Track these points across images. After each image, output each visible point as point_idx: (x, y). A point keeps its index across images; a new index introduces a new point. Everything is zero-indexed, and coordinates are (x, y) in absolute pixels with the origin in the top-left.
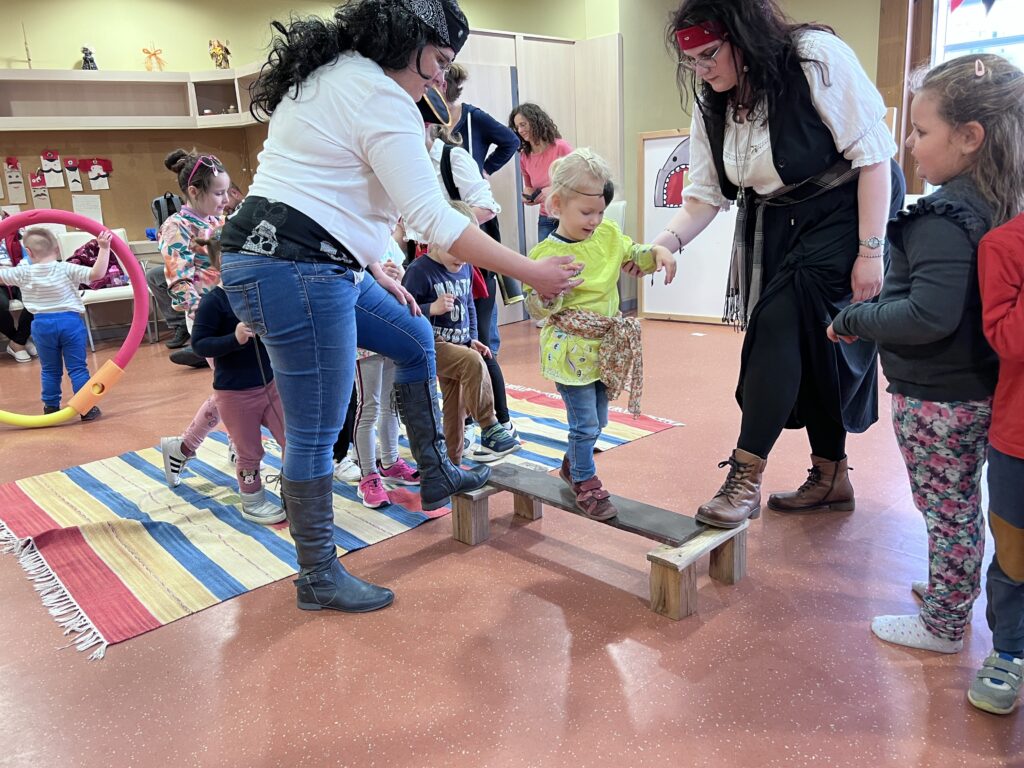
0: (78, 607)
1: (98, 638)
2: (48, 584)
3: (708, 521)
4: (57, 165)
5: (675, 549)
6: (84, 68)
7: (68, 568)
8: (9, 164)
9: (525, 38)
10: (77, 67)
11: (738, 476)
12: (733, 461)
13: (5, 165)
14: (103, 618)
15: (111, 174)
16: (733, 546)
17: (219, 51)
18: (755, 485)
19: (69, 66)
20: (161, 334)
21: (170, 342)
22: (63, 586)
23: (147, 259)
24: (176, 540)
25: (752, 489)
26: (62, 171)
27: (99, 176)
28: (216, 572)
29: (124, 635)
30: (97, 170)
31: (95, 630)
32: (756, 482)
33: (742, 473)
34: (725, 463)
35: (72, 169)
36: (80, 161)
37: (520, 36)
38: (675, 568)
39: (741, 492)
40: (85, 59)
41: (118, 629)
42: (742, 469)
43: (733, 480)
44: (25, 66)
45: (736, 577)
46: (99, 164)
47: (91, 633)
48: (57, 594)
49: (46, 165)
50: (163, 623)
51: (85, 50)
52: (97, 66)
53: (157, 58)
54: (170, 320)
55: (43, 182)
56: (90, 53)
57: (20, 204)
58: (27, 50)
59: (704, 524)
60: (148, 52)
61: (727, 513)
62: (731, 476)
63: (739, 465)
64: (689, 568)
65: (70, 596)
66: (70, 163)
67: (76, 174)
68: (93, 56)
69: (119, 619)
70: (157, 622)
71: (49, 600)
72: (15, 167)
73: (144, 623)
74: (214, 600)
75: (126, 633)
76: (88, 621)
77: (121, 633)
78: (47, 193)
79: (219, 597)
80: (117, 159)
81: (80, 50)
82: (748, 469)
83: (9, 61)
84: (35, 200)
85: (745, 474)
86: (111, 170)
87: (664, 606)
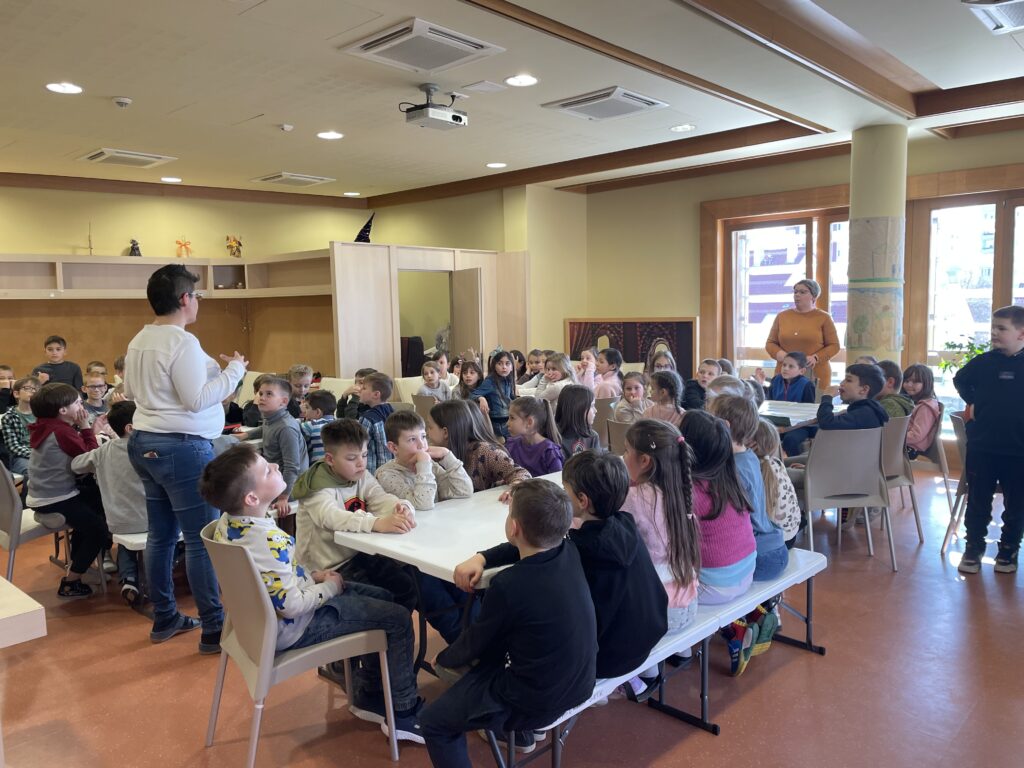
6: (131, 255)
9: (462, 251)
10: (124, 253)
17: (234, 244)
19: (119, 253)
37: (458, 251)
40: (133, 248)
44: (86, 252)
51: (133, 242)
52: (142, 253)
53: (187, 248)
56: (137, 244)
58: (90, 240)
60: (180, 244)
68: (139, 246)
81: (130, 242)
83: (75, 248)
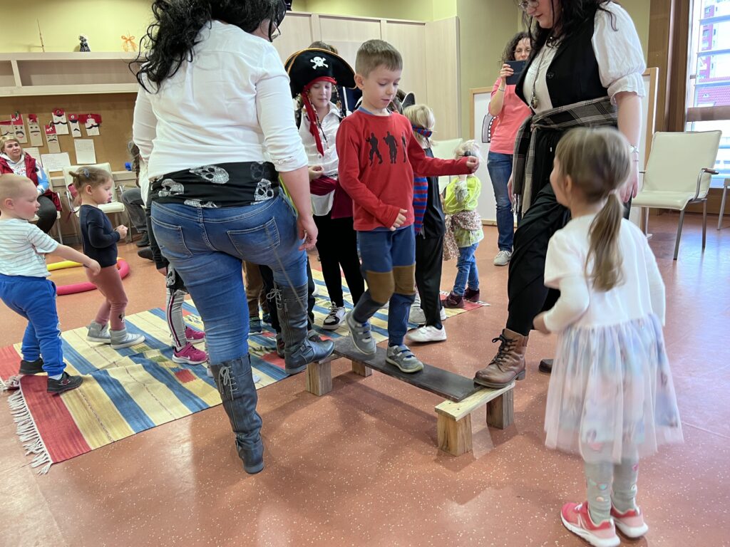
0: (39, 435)
1: (47, 458)
2: (22, 418)
3: (482, 383)
4: (64, 119)
5: (456, 404)
6: (81, 50)
7: (39, 406)
8: (31, 119)
9: (388, 22)
10: (76, 50)
11: (506, 349)
12: (502, 338)
13: (28, 119)
14: (54, 444)
15: (101, 125)
16: (502, 401)
18: (519, 356)
19: (71, 50)
20: (134, 237)
21: (139, 242)
22: (32, 419)
23: (124, 184)
24: (114, 387)
25: (516, 358)
26: (67, 123)
27: (93, 126)
28: (137, 412)
29: (65, 457)
30: (91, 122)
31: (47, 452)
32: (520, 353)
33: (509, 346)
34: (497, 339)
35: (74, 121)
36: (79, 116)
37: (384, 20)
38: (453, 418)
39: (508, 360)
40: (81, 44)
41: (61, 452)
42: (509, 344)
43: (503, 352)
44: (40, 50)
45: (505, 423)
46: (92, 118)
47: (44, 454)
48: (27, 426)
49: (56, 119)
50: (93, 449)
51: (81, 38)
52: (90, 49)
53: (131, 42)
54: (139, 227)
55: (54, 131)
56: (85, 40)
57: (39, 147)
58: (41, 39)
59: (479, 385)
60: (125, 38)
61: (497, 376)
62: (501, 349)
63: (507, 341)
64: (465, 418)
65: (36, 427)
66: (73, 117)
67: (77, 125)
68: (87, 42)
69: (64, 445)
70: (88, 447)
71: (21, 429)
72: (35, 121)
73: (80, 448)
74: (131, 432)
75: (66, 456)
76: (44, 445)
77: (63, 455)
78: (57, 138)
79: (134, 430)
80: (105, 115)
81: (78, 38)
82: (513, 343)
83: (29, 47)
84: (49, 143)
85: (511, 348)
86: (101, 122)
87: (447, 446)
